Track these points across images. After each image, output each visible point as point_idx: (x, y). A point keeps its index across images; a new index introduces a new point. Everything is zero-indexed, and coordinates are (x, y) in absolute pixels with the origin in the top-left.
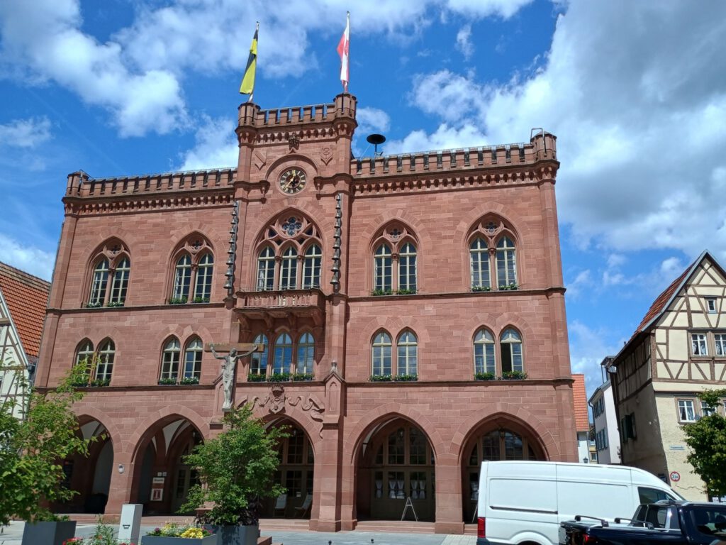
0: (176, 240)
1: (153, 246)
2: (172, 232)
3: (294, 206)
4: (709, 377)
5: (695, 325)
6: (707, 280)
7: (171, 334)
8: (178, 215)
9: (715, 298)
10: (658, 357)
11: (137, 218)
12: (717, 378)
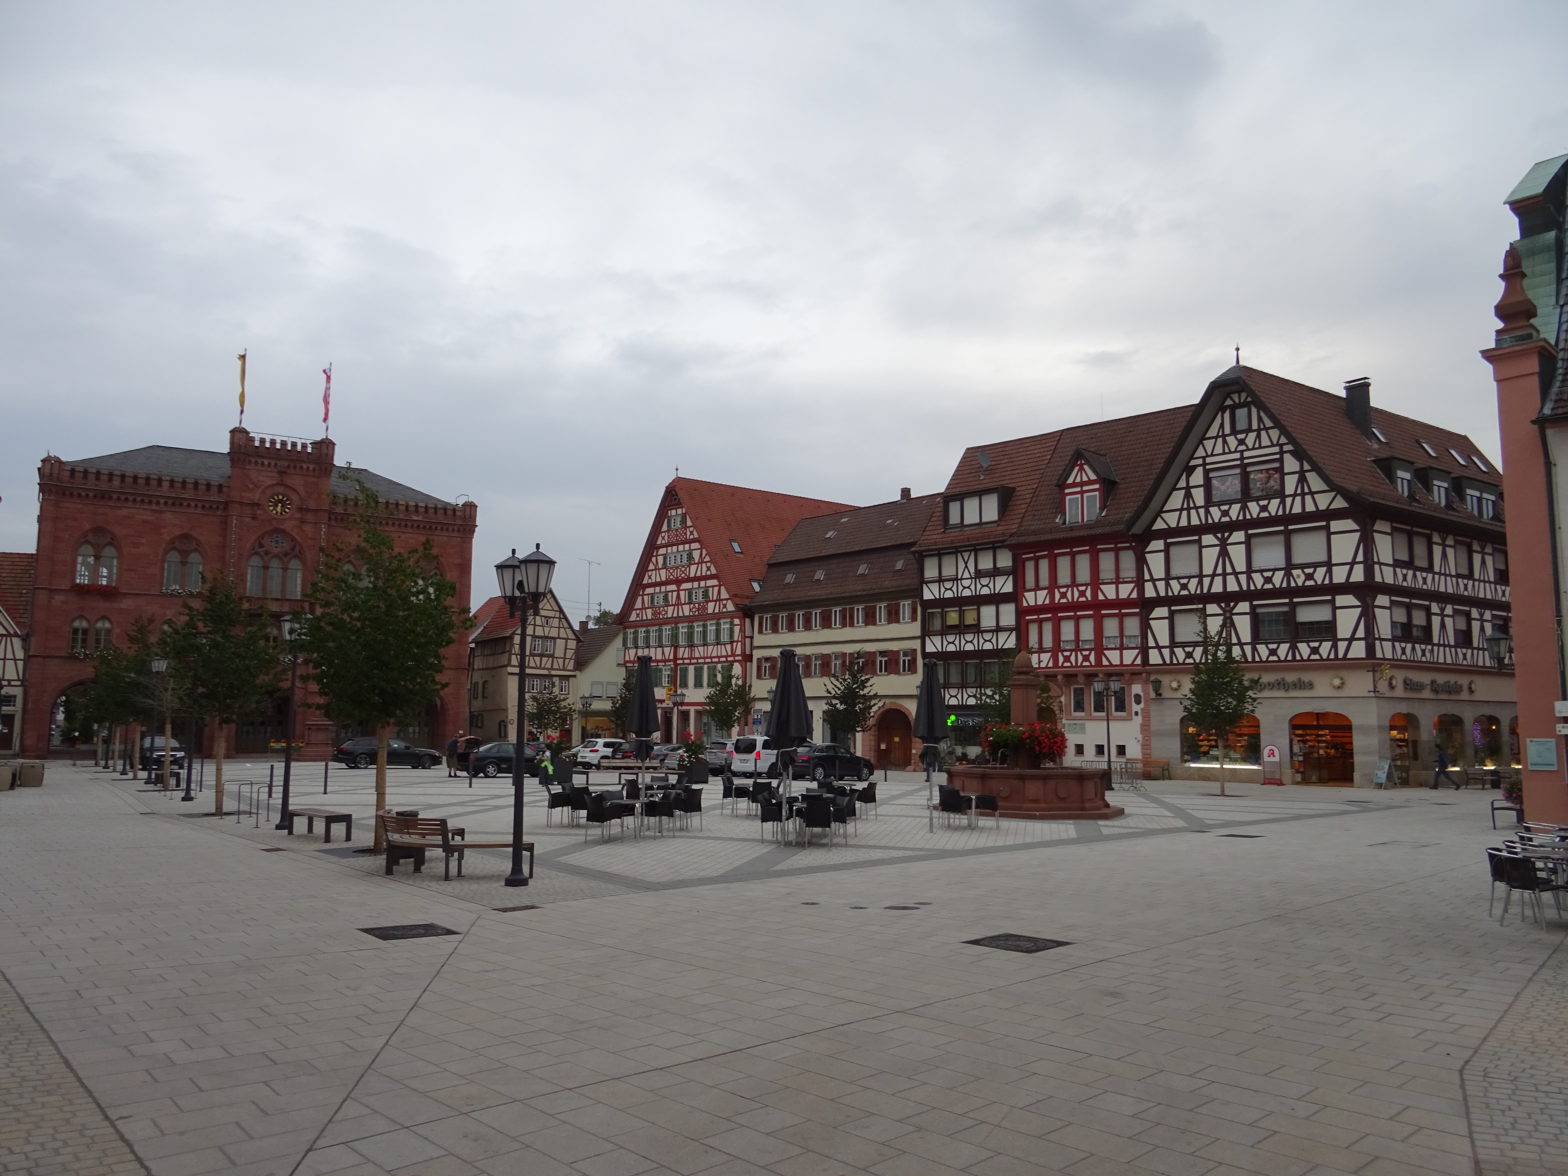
0: (167, 537)
1: (144, 540)
2: (163, 530)
3: (282, 527)
4: (538, 666)
5: (537, 634)
6: (548, 607)
7: (168, 618)
8: (168, 516)
9: (550, 618)
10: (513, 652)
11: (124, 512)
12: (543, 666)
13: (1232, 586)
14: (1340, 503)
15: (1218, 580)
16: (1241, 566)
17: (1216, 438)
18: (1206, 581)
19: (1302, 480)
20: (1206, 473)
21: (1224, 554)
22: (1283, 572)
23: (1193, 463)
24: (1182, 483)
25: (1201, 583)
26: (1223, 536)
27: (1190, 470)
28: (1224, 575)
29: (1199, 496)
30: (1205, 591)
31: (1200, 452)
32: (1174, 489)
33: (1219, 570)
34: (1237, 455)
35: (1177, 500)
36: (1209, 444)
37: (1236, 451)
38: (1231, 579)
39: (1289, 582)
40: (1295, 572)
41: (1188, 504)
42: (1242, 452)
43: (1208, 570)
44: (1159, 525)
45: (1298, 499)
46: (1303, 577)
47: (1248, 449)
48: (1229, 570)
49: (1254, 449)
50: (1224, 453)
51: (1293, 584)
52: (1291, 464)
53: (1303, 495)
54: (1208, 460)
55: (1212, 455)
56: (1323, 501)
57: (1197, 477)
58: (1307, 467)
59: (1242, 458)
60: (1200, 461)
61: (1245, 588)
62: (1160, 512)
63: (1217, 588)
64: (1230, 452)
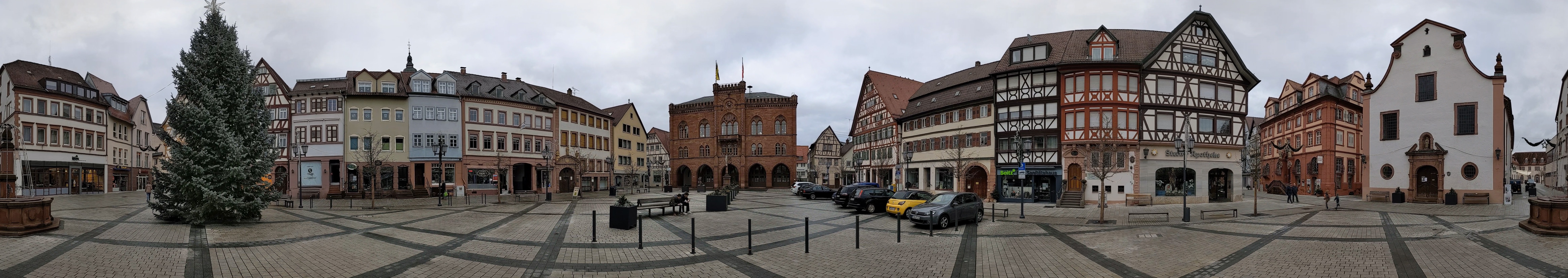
13: (1191, 104)
14: (1240, 78)
15: (1184, 100)
16: (1195, 95)
17: (1188, 35)
18: (1178, 99)
19: (1226, 64)
20: (1182, 48)
21: (1187, 88)
22: (1214, 102)
23: (1175, 42)
24: (1169, 49)
25: (1175, 100)
26: (1188, 79)
27: (1174, 45)
28: (1187, 98)
29: (1178, 57)
30: (1177, 104)
31: (1180, 38)
32: (1165, 51)
33: (1185, 95)
34: (1198, 45)
35: (1166, 56)
36: (1185, 37)
37: (1197, 43)
38: (1190, 100)
39: (1217, 107)
40: (1220, 103)
41: (1172, 59)
42: (1200, 44)
43: (1179, 93)
44: (1155, 66)
45: (1224, 72)
46: (1222, 106)
47: (1203, 44)
48: (1190, 96)
49: (1206, 45)
50: (1191, 42)
51: (1218, 108)
52: (1221, 56)
53: (1226, 70)
54: (1183, 43)
55: (1186, 41)
56: (1234, 76)
57: (1177, 49)
58: (1228, 59)
59: (1200, 47)
60: (1180, 42)
61: (1197, 106)
62: (1156, 61)
63: (1184, 103)
64: (1194, 43)
